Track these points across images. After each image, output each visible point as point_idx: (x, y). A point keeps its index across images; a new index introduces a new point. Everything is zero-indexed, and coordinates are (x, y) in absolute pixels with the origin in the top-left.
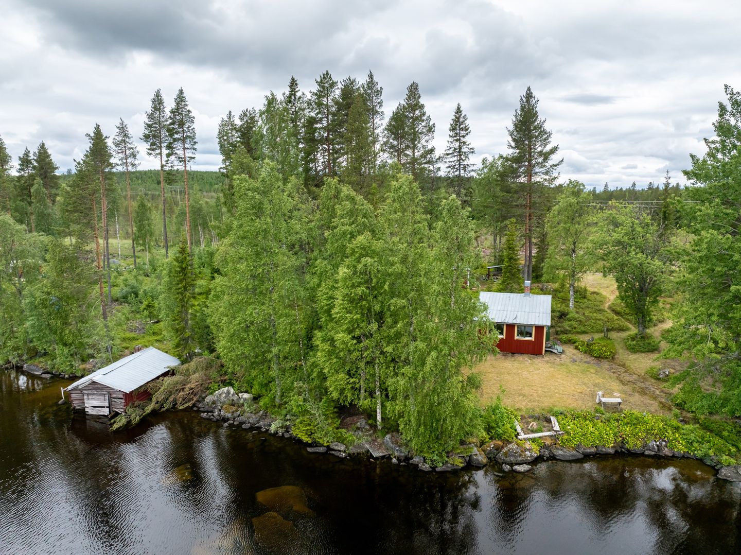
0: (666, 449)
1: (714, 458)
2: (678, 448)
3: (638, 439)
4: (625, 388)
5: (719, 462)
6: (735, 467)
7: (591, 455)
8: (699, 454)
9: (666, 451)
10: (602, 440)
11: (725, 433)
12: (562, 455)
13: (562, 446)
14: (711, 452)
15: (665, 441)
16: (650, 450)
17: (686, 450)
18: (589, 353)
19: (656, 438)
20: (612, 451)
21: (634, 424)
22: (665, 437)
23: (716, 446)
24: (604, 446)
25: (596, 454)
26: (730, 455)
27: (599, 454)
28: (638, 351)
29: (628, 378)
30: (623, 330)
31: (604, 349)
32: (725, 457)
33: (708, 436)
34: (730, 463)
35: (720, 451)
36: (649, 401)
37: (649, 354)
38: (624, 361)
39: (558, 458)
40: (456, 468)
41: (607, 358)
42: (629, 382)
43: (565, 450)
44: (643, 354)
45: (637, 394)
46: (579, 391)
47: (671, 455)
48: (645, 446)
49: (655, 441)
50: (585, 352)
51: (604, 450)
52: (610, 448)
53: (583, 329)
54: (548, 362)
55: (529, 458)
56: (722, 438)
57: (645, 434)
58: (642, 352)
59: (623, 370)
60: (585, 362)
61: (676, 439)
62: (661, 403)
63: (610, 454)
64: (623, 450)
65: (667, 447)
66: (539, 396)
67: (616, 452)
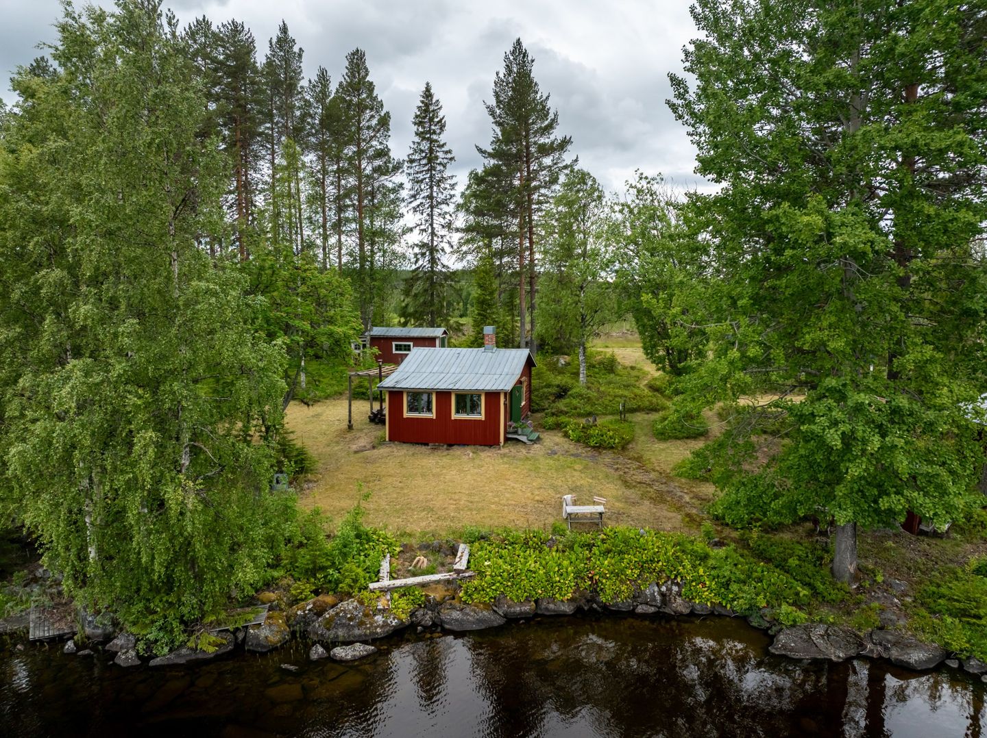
0: (679, 600)
1: (767, 611)
2: (701, 597)
3: (622, 582)
4: (628, 492)
5: (775, 621)
6: (806, 628)
7: (521, 619)
8: (740, 605)
9: (679, 605)
10: (549, 587)
11: (793, 562)
12: (457, 620)
13: (465, 602)
14: (761, 602)
15: (677, 584)
16: (647, 603)
17: (717, 600)
18: (584, 442)
19: (659, 578)
20: (567, 609)
21: (621, 552)
22: (676, 576)
23: (773, 588)
24: (553, 598)
25: (536, 615)
26: (798, 604)
27: (542, 615)
28: (670, 437)
29: (639, 477)
30: (656, 410)
31: (611, 433)
32: (785, 608)
33: (759, 570)
34: (794, 621)
35: (778, 597)
36: (665, 513)
37: (689, 441)
38: (643, 453)
39: (447, 626)
40: (200, 656)
41: (612, 448)
42: (640, 483)
43: (468, 610)
44: (679, 442)
45: (647, 502)
46: (537, 498)
47: (688, 611)
48: (637, 596)
49: (658, 584)
50: (578, 441)
51: (551, 606)
52: (563, 601)
53: (588, 408)
54: (504, 455)
55: (379, 630)
56: (787, 572)
57: (637, 571)
58: (677, 438)
59: (636, 464)
60: (572, 455)
61: (698, 580)
62: (688, 515)
63: (564, 615)
64: (595, 606)
65: (680, 595)
66: (458, 510)
67: (579, 610)
